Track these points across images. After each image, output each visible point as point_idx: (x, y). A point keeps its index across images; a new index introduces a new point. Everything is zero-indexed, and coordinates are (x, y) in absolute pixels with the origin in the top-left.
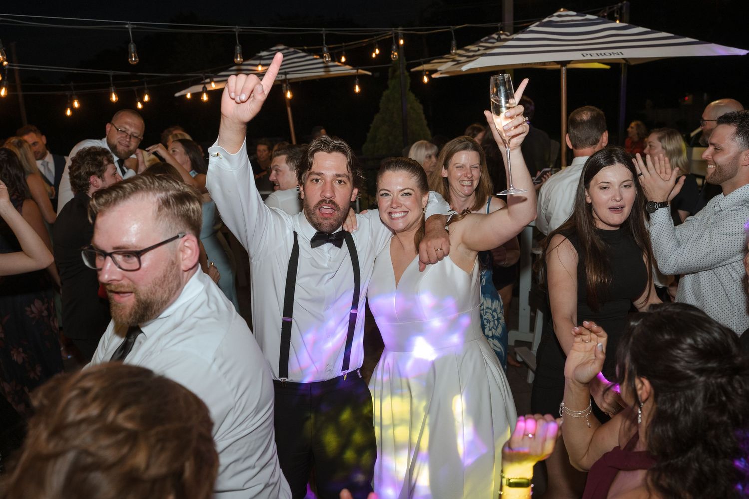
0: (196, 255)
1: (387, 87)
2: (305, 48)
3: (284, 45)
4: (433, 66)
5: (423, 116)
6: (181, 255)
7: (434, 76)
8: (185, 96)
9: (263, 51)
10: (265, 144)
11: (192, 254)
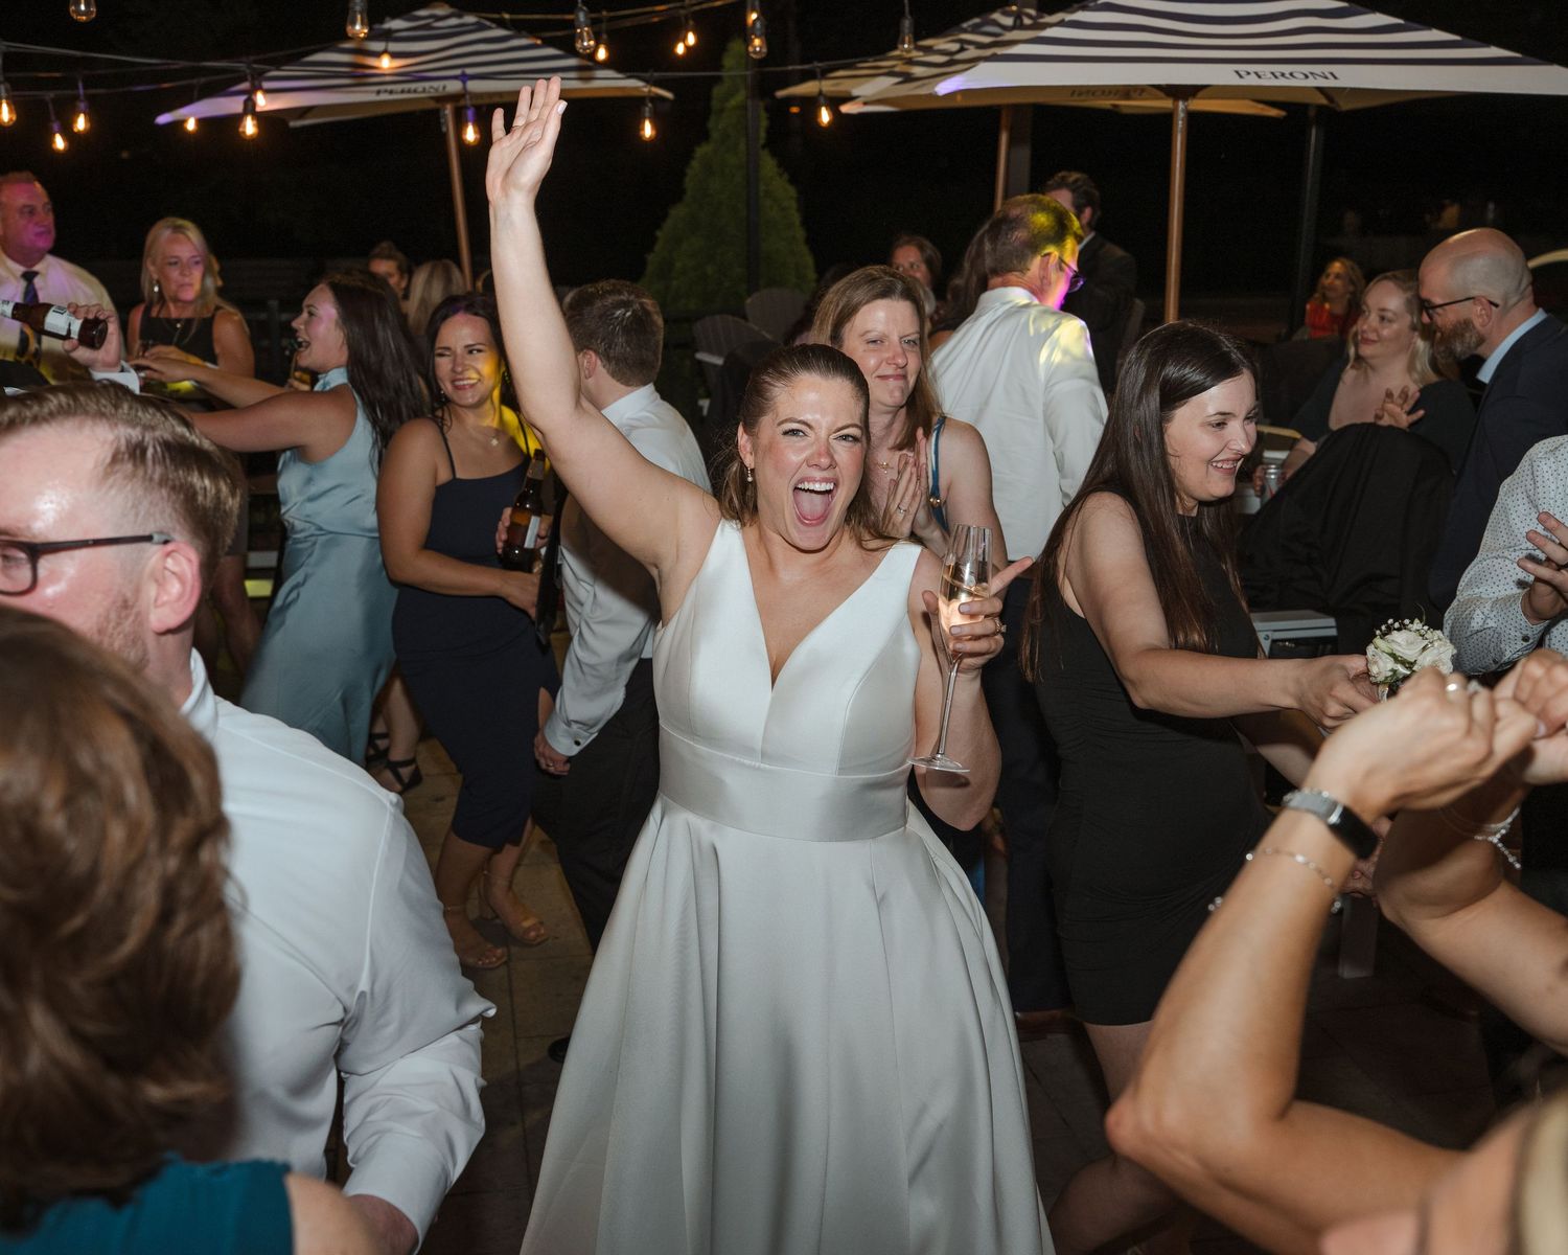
0: (190, 599)
1: (705, 136)
2: (507, 16)
3: (452, 6)
4: (837, 84)
5: (796, 218)
6: (151, 590)
7: (845, 109)
8: (181, 123)
9: (394, 16)
10: (389, 257)
11: (181, 596)
